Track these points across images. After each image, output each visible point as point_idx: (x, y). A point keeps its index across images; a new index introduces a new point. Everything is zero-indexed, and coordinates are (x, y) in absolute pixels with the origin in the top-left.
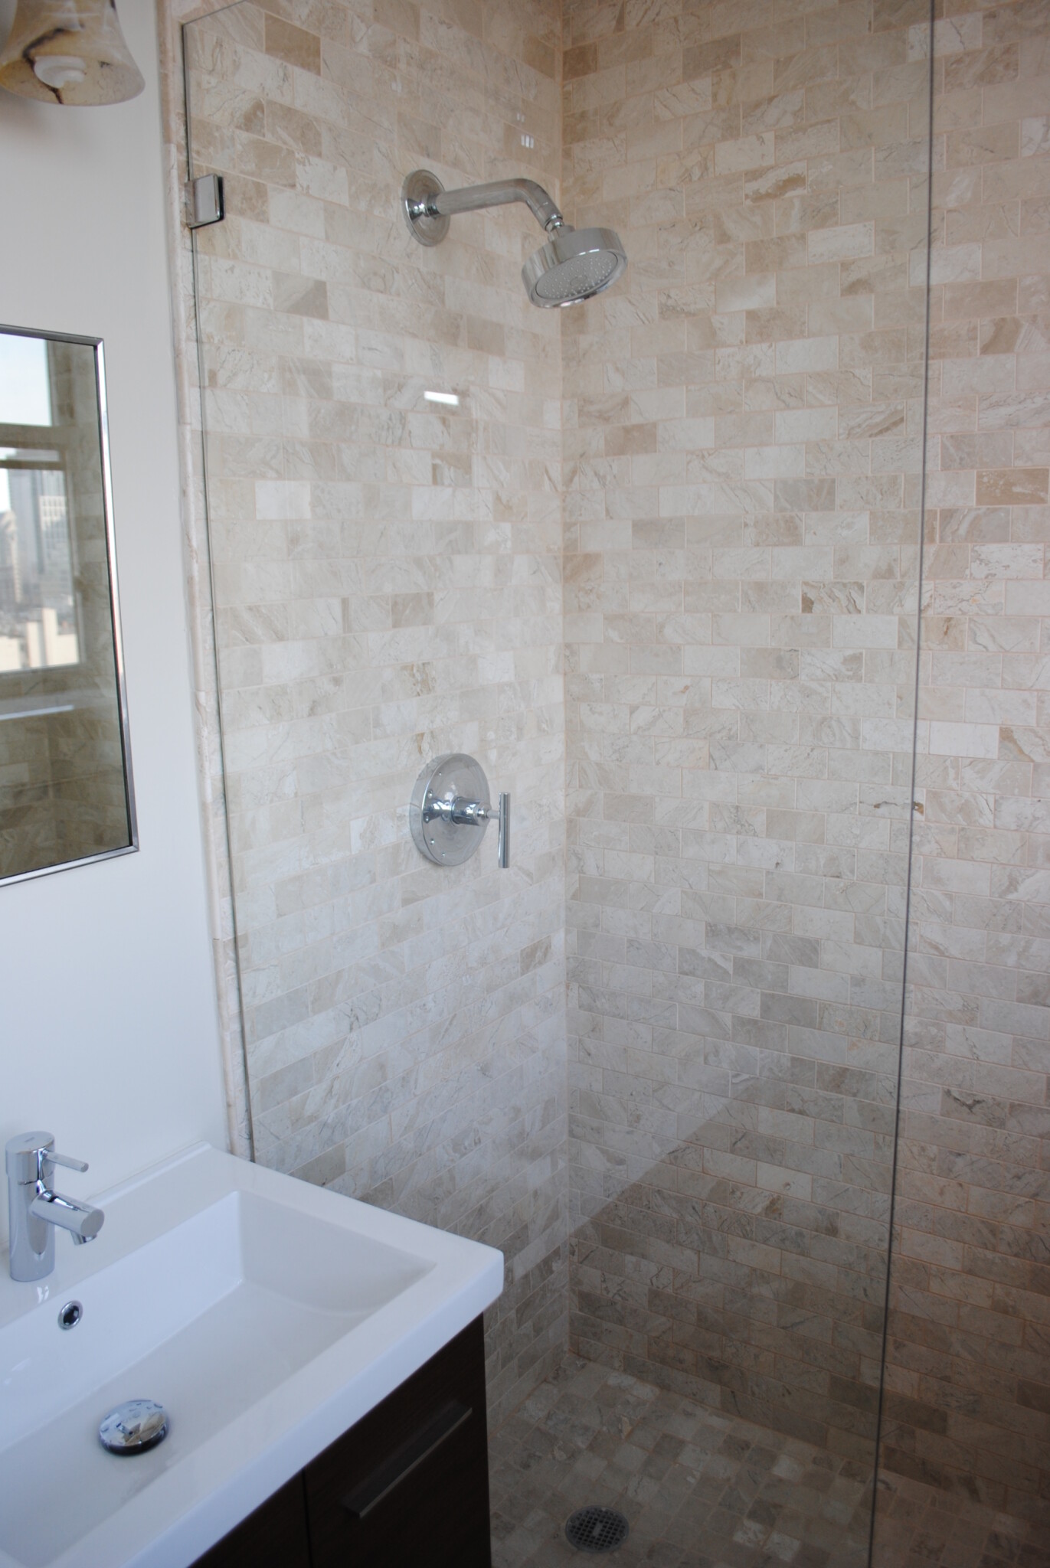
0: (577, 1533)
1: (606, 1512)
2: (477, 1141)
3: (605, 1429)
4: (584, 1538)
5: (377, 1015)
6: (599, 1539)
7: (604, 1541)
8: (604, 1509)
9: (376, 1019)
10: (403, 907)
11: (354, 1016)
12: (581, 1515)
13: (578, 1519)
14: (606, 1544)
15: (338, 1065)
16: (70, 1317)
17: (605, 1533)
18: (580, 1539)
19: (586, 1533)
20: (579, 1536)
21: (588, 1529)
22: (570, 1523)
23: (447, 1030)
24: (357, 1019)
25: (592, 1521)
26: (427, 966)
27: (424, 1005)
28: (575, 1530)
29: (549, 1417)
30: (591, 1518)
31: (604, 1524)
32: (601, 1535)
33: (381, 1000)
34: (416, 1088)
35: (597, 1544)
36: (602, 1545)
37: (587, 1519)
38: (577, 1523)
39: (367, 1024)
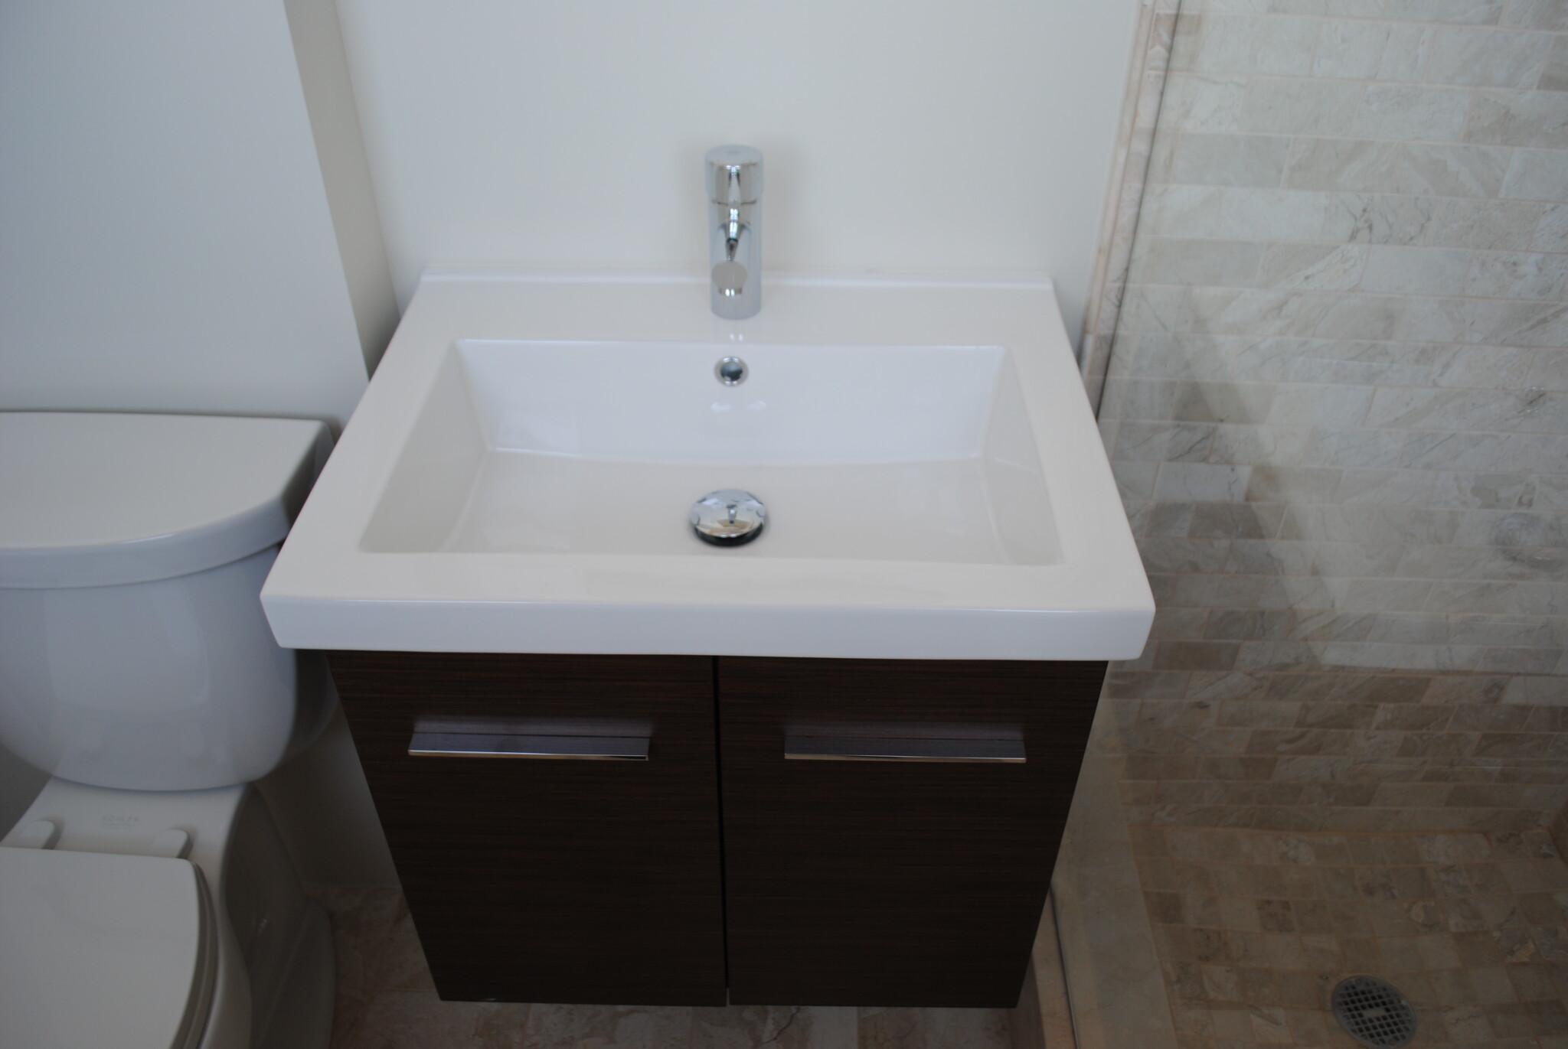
0: (1349, 995)
1: (1403, 1008)
2: (1525, 499)
3: (1496, 934)
4: (1351, 1006)
5: (1412, 238)
6: (1364, 1022)
7: (1368, 1029)
8: (1404, 1003)
9: (1405, 244)
10: (1539, 88)
11: (1366, 221)
12: (1375, 984)
13: (1367, 984)
14: (1366, 1033)
15: (1307, 278)
16: (733, 374)
17: (1377, 1023)
18: (1346, 1003)
19: (1358, 1004)
20: (1348, 999)
21: (1365, 1003)
22: (1353, 980)
23: (1544, 321)
24: (1370, 228)
25: (1379, 1001)
26: (1549, 206)
27: (1515, 264)
28: (1351, 991)
29: (1448, 869)
30: (1380, 997)
31: (1387, 1014)
32: (1371, 1021)
33: (1429, 219)
34: (1441, 374)
35: (1357, 1024)
36: (1361, 1030)
37: (1375, 994)
38: (1361, 988)
39: (1386, 243)
